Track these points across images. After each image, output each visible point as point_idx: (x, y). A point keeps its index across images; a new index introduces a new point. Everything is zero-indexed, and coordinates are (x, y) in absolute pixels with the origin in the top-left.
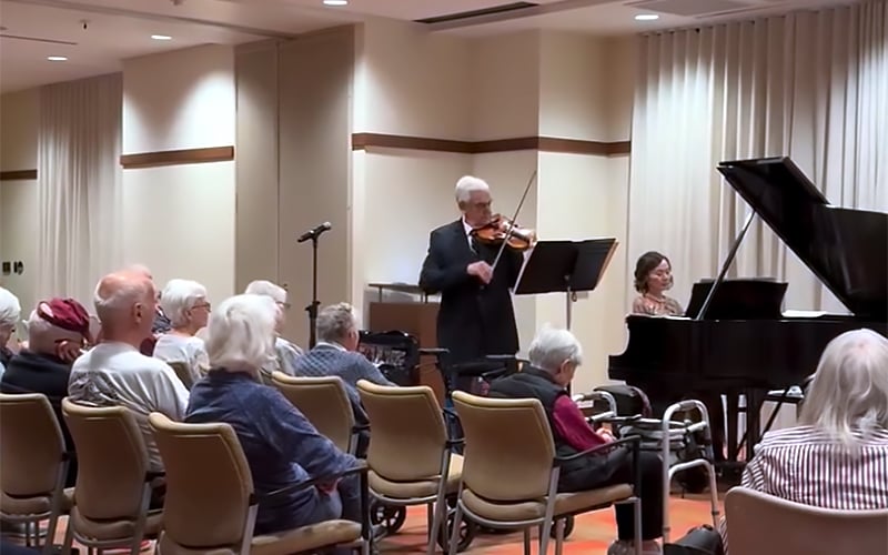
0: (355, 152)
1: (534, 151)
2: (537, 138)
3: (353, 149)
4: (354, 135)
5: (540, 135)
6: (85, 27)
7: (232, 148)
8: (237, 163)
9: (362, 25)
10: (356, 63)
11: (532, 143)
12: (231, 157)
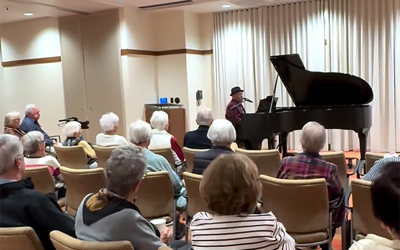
0: (123, 56)
1: (184, 54)
2: (186, 49)
3: (121, 55)
4: (121, 50)
5: (187, 48)
6: (7, 9)
7: (60, 57)
8: (63, 63)
9: (122, 8)
10: (120, 23)
11: (184, 51)
12: (60, 61)
